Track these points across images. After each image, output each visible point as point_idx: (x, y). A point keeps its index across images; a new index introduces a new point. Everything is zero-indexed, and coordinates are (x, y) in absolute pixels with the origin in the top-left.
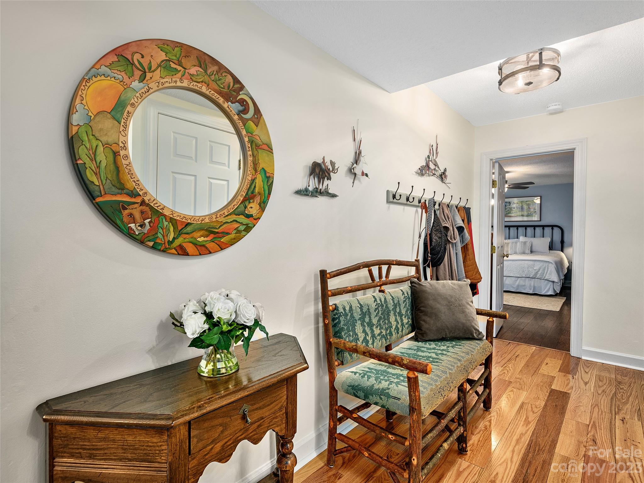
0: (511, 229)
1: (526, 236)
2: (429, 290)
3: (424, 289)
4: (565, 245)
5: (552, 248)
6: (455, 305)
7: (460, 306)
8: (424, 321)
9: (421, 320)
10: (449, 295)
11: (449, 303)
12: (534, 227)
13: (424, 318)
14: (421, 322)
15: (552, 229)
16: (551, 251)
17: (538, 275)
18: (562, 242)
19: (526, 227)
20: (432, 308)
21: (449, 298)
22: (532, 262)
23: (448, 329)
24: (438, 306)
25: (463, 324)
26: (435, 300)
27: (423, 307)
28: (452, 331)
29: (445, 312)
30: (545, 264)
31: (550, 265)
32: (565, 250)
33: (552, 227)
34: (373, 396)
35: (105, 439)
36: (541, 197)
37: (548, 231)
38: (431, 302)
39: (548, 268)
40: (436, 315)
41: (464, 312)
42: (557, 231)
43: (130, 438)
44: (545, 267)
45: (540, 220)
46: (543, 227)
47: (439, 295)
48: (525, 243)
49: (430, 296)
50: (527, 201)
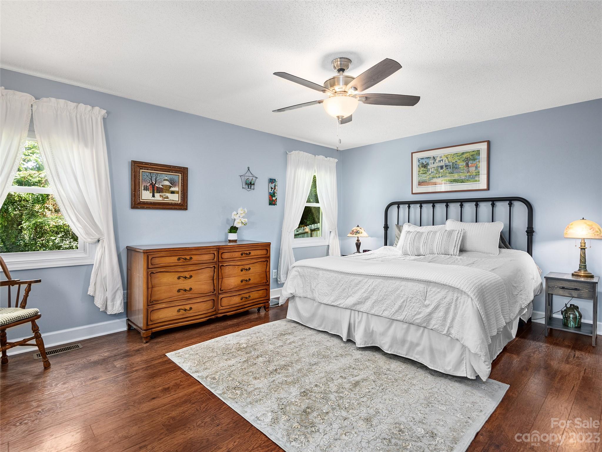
0: (424, 206)
1: (461, 221)
4: (536, 237)
5: (510, 243)
12: (477, 202)
15: (510, 205)
16: (504, 250)
17: (433, 322)
18: (530, 232)
19: (462, 202)
22: (421, 286)
30: (450, 293)
31: (463, 298)
32: (537, 248)
33: (511, 200)
36: (489, 143)
37: (502, 208)
42: (520, 209)
44: (450, 304)
45: (488, 189)
46: (493, 201)
48: (450, 233)
50: (463, 154)
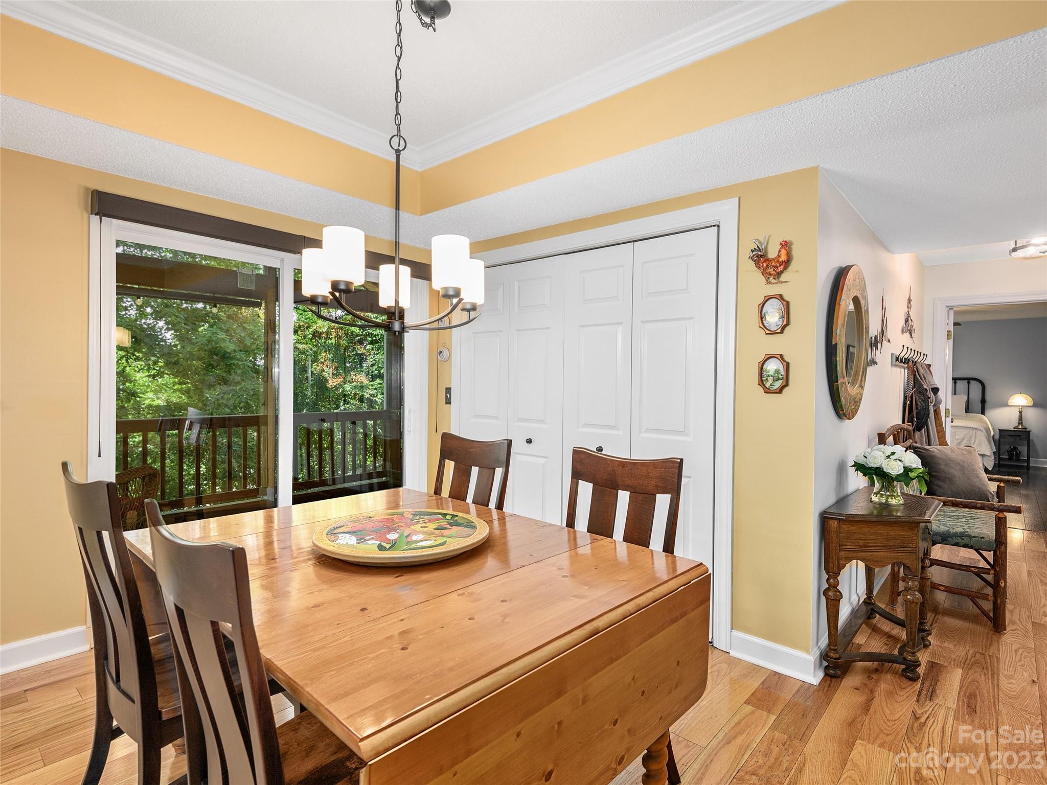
2: (939, 456)
3: (933, 454)
4: (987, 404)
5: (971, 409)
6: (969, 470)
7: (973, 470)
8: (937, 485)
9: (934, 485)
10: (960, 460)
11: (962, 467)
13: (937, 482)
14: (934, 487)
15: (968, 383)
16: (968, 414)
18: (983, 401)
20: (945, 473)
21: (961, 463)
23: (964, 493)
24: (951, 471)
25: (979, 488)
26: (947, 465)
27: (935, 472)
28: (967, 495)
29: (959, 477)
30: (971, 431)
31: (977, 432)
32: (988, 411)
33: (969, 380)
34: (952, 538)
35: (875, 533)
37: (962, 385)
38: (943, 467)
39: (975, 437)
40: (950, 480)
41: (978, 477)
42: (975, 386)
43: (892, 533)
47: (950, 460)
49: (941, 461)
